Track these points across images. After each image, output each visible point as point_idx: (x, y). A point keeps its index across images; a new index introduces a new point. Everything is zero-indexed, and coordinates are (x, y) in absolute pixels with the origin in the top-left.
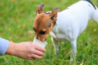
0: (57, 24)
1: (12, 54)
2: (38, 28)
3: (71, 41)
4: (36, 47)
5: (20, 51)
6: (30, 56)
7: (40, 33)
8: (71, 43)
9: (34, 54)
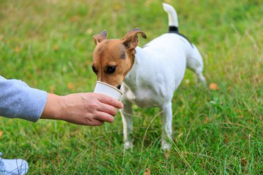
0: (137, 63)
1: (56, 116)
2: (101, 64)
3: (163, 102)
4: (100, 98)
5: (70, 107)
6: (90, 115)
7: (105, 72)
8: (164, 107)
9: (99, 110)
